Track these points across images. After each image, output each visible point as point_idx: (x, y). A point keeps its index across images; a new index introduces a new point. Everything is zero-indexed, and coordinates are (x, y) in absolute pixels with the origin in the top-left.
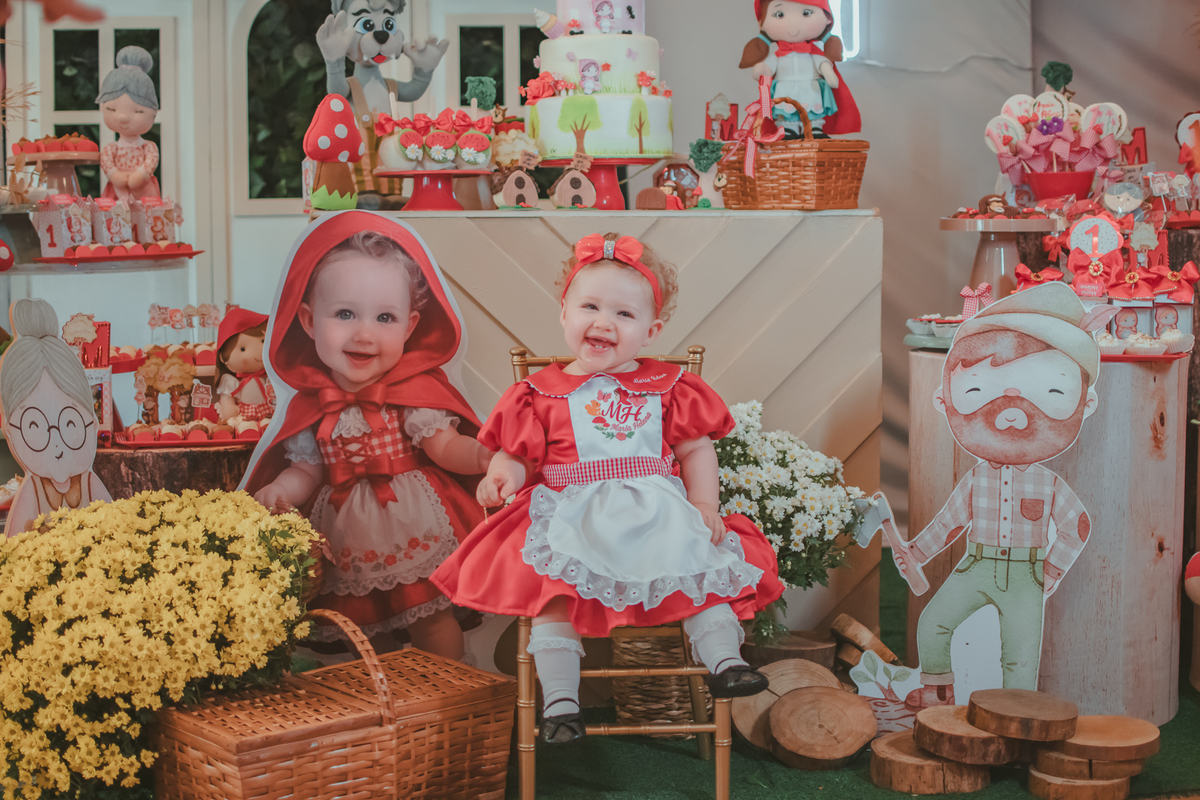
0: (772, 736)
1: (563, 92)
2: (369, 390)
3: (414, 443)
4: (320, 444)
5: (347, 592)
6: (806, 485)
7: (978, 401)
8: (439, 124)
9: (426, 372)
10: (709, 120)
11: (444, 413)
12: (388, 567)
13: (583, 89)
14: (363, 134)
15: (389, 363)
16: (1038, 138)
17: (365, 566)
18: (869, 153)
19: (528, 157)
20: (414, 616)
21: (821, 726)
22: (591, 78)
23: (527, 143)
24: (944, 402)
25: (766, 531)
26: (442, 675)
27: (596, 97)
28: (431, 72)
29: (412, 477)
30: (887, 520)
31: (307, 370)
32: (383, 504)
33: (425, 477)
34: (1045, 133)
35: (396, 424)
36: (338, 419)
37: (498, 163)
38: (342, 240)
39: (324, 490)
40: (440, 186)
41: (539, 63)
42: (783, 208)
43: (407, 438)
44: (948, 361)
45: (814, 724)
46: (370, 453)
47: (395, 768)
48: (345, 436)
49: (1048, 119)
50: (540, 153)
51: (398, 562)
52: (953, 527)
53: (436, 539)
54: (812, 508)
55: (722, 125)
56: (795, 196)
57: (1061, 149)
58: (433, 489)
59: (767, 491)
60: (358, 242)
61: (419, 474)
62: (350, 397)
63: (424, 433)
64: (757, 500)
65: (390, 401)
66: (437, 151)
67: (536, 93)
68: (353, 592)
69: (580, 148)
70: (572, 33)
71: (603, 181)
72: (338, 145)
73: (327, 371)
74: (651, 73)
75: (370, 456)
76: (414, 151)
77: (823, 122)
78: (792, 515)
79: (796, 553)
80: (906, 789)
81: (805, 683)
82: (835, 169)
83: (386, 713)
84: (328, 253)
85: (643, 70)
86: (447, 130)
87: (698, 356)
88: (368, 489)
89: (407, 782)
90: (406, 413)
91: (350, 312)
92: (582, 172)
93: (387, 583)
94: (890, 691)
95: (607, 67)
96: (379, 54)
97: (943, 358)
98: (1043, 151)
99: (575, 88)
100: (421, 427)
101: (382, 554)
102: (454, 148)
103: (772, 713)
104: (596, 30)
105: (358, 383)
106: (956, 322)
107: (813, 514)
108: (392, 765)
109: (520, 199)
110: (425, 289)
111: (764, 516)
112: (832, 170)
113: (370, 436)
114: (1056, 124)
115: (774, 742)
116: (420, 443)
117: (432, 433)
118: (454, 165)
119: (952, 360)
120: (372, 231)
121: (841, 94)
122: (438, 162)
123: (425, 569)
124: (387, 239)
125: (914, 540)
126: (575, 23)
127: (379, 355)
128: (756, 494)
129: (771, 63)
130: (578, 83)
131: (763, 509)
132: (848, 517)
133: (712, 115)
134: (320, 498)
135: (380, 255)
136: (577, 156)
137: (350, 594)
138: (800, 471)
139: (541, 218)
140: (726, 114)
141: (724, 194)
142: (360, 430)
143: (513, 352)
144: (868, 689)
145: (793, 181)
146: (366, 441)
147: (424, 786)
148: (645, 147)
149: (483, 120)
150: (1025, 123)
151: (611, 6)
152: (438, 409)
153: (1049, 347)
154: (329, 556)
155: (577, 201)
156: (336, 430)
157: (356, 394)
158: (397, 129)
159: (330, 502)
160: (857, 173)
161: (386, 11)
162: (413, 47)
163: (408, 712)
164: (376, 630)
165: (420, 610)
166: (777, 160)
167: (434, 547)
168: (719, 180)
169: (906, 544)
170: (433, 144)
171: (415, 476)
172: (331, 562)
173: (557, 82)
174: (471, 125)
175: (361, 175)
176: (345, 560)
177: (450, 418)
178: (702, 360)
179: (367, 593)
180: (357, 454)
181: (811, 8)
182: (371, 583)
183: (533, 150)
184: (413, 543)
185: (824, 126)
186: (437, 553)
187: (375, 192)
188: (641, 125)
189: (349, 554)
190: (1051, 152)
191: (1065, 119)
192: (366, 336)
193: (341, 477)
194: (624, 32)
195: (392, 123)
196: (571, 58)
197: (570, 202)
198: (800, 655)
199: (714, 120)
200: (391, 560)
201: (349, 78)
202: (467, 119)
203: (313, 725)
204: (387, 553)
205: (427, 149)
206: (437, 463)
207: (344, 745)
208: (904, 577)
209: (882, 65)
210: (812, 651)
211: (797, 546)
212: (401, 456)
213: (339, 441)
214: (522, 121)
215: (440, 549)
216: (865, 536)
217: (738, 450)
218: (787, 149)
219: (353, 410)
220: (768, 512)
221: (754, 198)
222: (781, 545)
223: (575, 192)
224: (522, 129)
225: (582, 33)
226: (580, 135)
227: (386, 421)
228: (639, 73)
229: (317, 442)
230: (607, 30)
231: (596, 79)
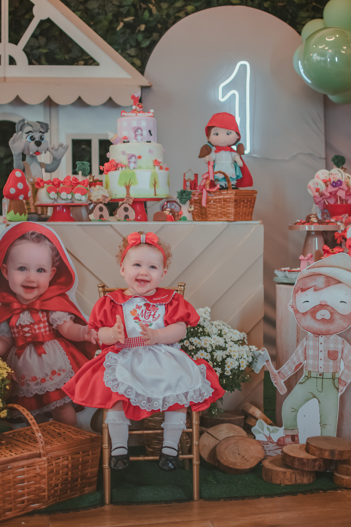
0: (217, 459)
1: (120, 169)
2: (33, 303)
3: (54, 327)
4: (11, 328)
5: (23, 395)
6: (232, 345)
7: (308, 307)
8: (64, 183)
9: (60, 295)
10: (185, 181)
11: (67, 313)
12: (42, 384)
13: (129, 167)
14: (30, 187)
15: (42, 291)
16: (331, 189)
17: (32, 384)
18: (257, 196)
19: (104, 198)
20: (54, 406)
21: (239, 454)
22: (133, 162)
23: (104, 191)
24: (293, 307)
25: (214, 366)
26: (67, 433)
27: (135, 171)
28: (60, 159)
29: (53, 343)
30: (267, 361)
31: (5, 294)
32: (40, 355)
33: (59, 343)
34: (334, 187)
35: (46, 319)
36: (19, 317)
37: (91, 200)
38: (21, 235)
39: (13, 349)
40: (65, 210)
41: (109, 155)
42: (219, 221)
43: (50, 325)
44: (294, 289)
45: (236, 453)
46: (34, 332)
47: (46, 477)
48: (22, 324)
49: (336, 180)
50: (110, 196)
51: (47, 382)
52: (298, 363)
53: (64, 371)
54: (234, 356)
55: (191, 183)
56: (224, 215)
57: (341, 194)
58: (62, 348)
59: (214, 348)
60: (28, 236)
61: (56, 341)
62: (25, 307)
63: (58, 323)
64: (210, 352)
65: (43, 308)
66: (64, 195)
67: (108, 169)
68: (26, 395)
69: (128, 194)
70: (124, 142)
71: (138, 208)
72: (19, 192)
73: (14, 295)
74: (160, 160)
75: (34, 333)
76: (53, 195)
77: (236, 182)
78: (226, 359)
79: (227, 376)
80: (278, 482)
81: (231, 434)
82: (242, 203)
83: (42, 451)
84: (14, 241)
85: (156, 159)
86: (68, 186)
87: (183, 287)
88: (33, 348)
89: (52, 483)
90: (50, 313)
91: (25, 268)
92: (129, 204)
93: (41, 391)
94: (270, 438)
95: (140, 157)
96: (37, 151)
97: (292, 288)
98: (333, 195)
99: (126, 166)
100: (57, 320)
101: (39, 378)
102: (71, 193)
103: (218, 448)
104: (135, 141)
105: (28, 300)
106: (297, 271)
107: (235, 358)
108: (45, 476)
109: (101, 217)
110: (58, 257)
111: (213, 360)
112: (241, 203)
113: (34, 324)
114: (339, 183)
115: (218, 462)
116: (57, 327)
117: (62, 323)
118: (71, 201)
119: (296, 288)
120: (35, 231)
121: (244, 169)
122: (64, 200)
123: (59, 385)
124: (42, 235)
125: (280, 369)
126: (125, 138)
127: (38, 287)
128: (209, 350)
129: (213, 156)
130: (127, 164)
131: (212, 356)
132: (250, 360)
133: (187, 179)
134: (11, 352)
135: (39, 242)
136: (126, 197)
137: (25, 396)
138: (228, 339)
139: (111, 225)
140: (193, 178)
141: (193, 214)
142: (29, 322)
143: (99, 286)
144: (260, 437)
145: (224, 208)
146: (32, 326)
147: (60, 485)
148: (157, 193)
149: (84, 181)
150: (325, 182)
151: (142, 130)
152: (65, 312)
153: (339, 282)
154: (15, 379)
155: (127, 217)
156: (18, 322)
157: (27, 305)
158: (45, 185)
159: (15, 354)
160: (252, 205)
161: (40, 132)
162: (52, 148)
163: (52, 451)
164: (37, 412)
165: (56, 403)
166: (216, 199)
167: (63, 374)
168: (190, 208)
169: (276, 371)
170: (62, 191)
171: (54, 342)
172: (16, 382)
173: (117, 164)
174: (78, 183)
175: (29, 206)
176: (22, 381)
177: (70, 316)
178: (184, 289)
179: (32, 395)
180: (28, 332)
181: (230, 131)
182: (34, 391)
183: (107, 195)
184: (54, 373)
185: (236, 184)
186: (64, 377)
187: (36, 213)
188: (155, 183)
189: (24, 378)
190: (337, 195)
191: (343, 180)
192: (32, 279)
193: (20, 343)
194: (147, 142)
195: (43, 182)
196: (124, 153)
197: (123, 218)
198: (229, 422)
199: (187, 181)
200: (43, 380)
201: (24, 162)
202: (77, 181)
203: (9, 458)
204: (41, 377)
205: (59, 194)
206: (64, 336)
207: (23, 467)
208: (276, 386)
209: (259, 156)
210: (234, 420)
211: (228, 373)
212: (48, 333)
213: (20, 327)
214: (101, 181)
215: (66, 375)
216: (258, 368)
217: (201, 329)
218: (221, 194)
219: (26, 313)
220: (215, 357)
221: (206, 216)
222: (221, 372)
223: (126, 213)
224: (102, 185)
225: (128, 142)
226: (128, 188)
227: (41, 317)
228: (154, 160)
229: (10, 327)
230: (140, 141)
231: (135, 163)
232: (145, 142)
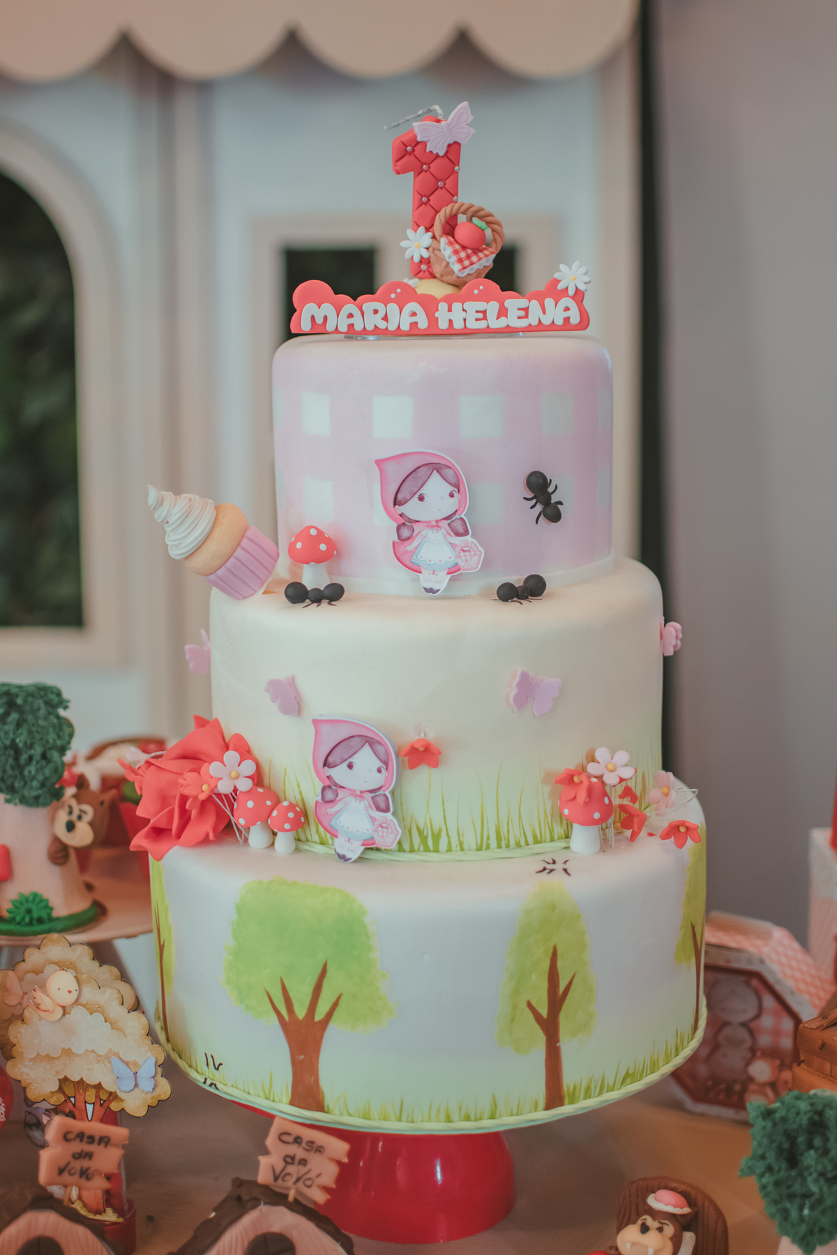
1: (255, 838)
22: (360, 795)
69: (306, 1087)
70: (297, 594)
85: (580, 759)
92: (301, 1205)
95: (424, 755)
99: (301, 823)
104: (394, 579)
126: (313, 554)
130: (308, 809)
148: (570, 1077)
188: (556, 1000)
194: (508, 593)
196: (288, 696)
225: (334, 594)
226: (304, 1037)
230: (441, 582)
231: (381, 801)
232: (484, 595)
